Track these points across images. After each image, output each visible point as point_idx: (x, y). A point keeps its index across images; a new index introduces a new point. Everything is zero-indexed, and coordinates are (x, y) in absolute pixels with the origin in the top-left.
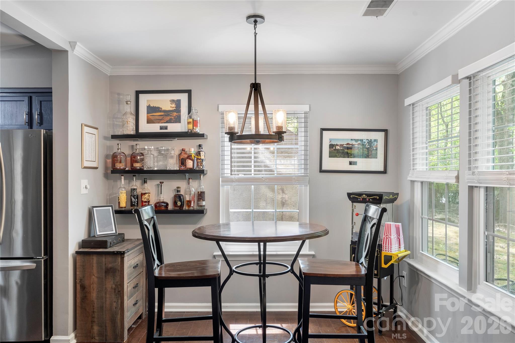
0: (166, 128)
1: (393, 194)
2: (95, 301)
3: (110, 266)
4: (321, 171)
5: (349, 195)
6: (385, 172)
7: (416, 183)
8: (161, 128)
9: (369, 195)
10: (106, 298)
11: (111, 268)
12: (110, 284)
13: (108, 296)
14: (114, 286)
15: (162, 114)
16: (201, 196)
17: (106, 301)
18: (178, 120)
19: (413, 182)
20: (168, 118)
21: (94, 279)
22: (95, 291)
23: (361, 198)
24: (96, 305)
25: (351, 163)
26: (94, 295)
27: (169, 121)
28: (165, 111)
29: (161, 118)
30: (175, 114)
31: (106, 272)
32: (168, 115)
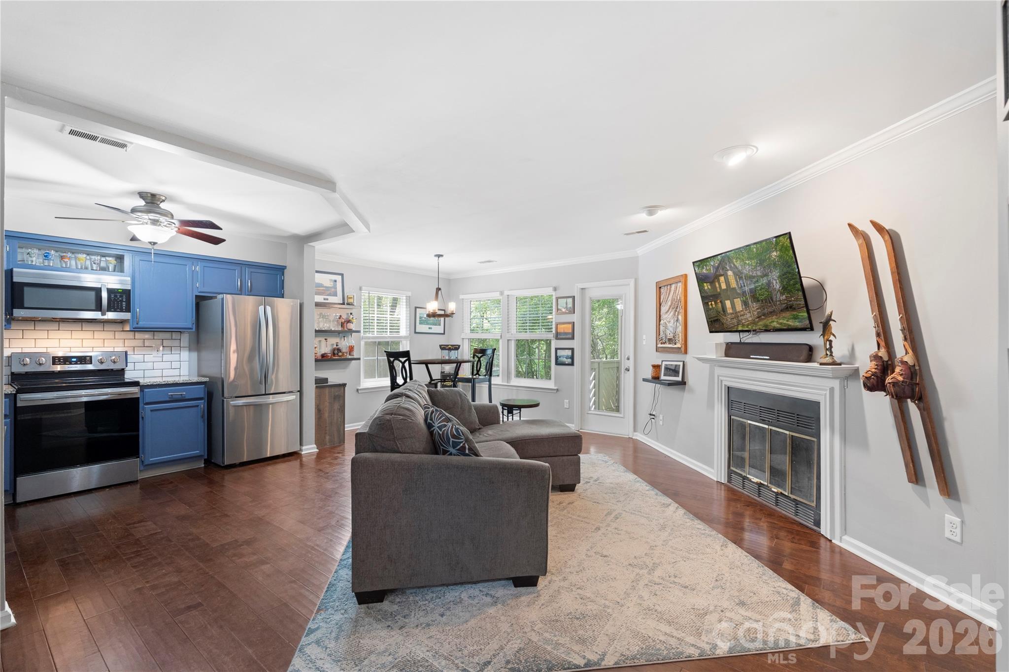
0: (327, 299)
1: (457, 345)
2: (327, 419)
3: (337, 394)
4: (416, 333)
5: (440, 346)
6: (444, 334)
7: (465, 340)
8: (324, 299)
9: (452, 346)
10: (334, 416)
11: (337, 395)
12: (336, 406)
13: (335, 414)
14: (339, 407)
15: (324, 289)
16: (351, 349)
17: (334, 418)
18: (335, 295)
19: (463, 339)
20: (329, 292)
21: (327, 404)
22: (327, 412)
23: (448, 347)
24: (327, 422)
25: (429, 328)
26: (326, 415)
27: (329, 295)
28: (326, 287)
29: (323, 291)
30: (333, 290)
31: (334, 398)
32: (328, 290)
